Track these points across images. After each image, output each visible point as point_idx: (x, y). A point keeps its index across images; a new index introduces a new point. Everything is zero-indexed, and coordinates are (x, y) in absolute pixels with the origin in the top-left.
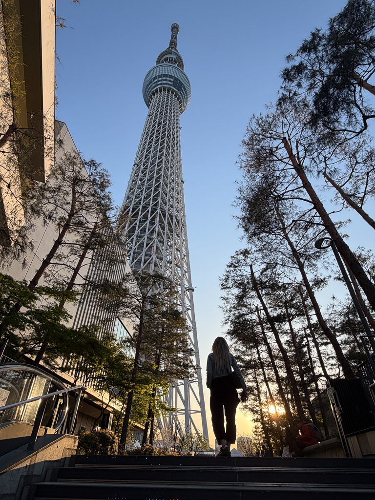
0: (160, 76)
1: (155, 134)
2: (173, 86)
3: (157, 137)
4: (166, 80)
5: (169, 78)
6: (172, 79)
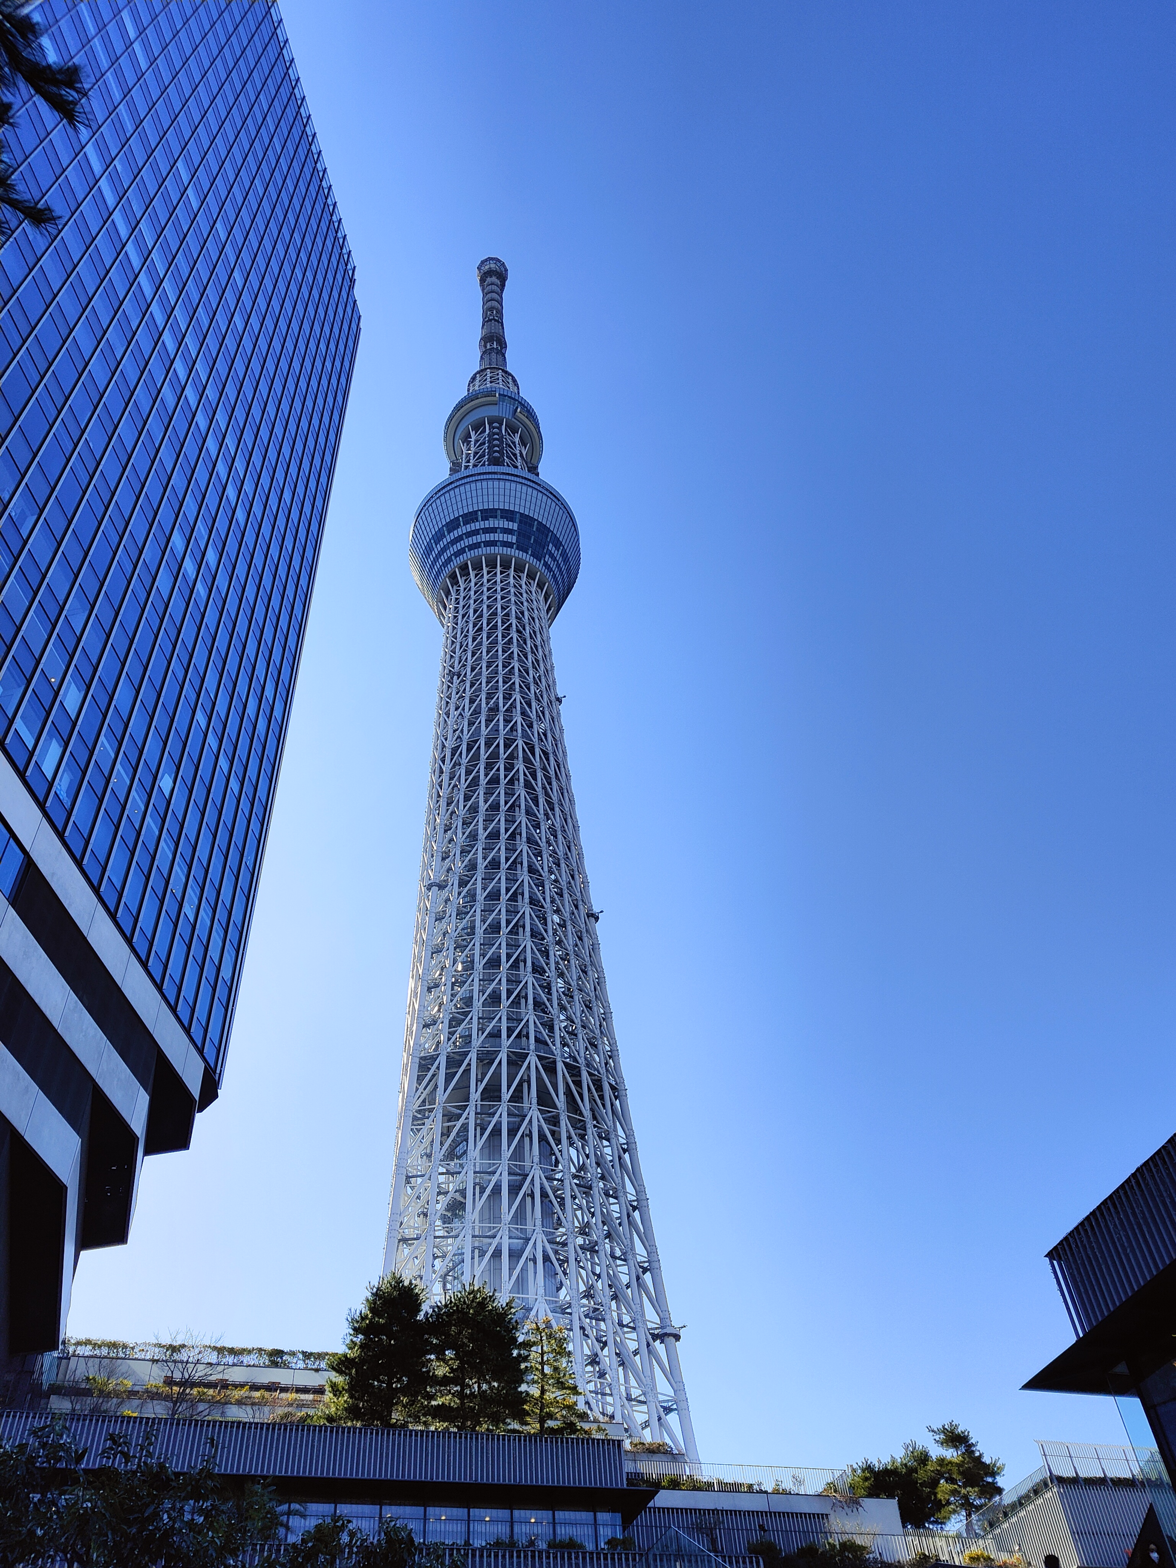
2: (519, 548)
4: (493, 530)
5: (501, 522)
6: (511, 523)
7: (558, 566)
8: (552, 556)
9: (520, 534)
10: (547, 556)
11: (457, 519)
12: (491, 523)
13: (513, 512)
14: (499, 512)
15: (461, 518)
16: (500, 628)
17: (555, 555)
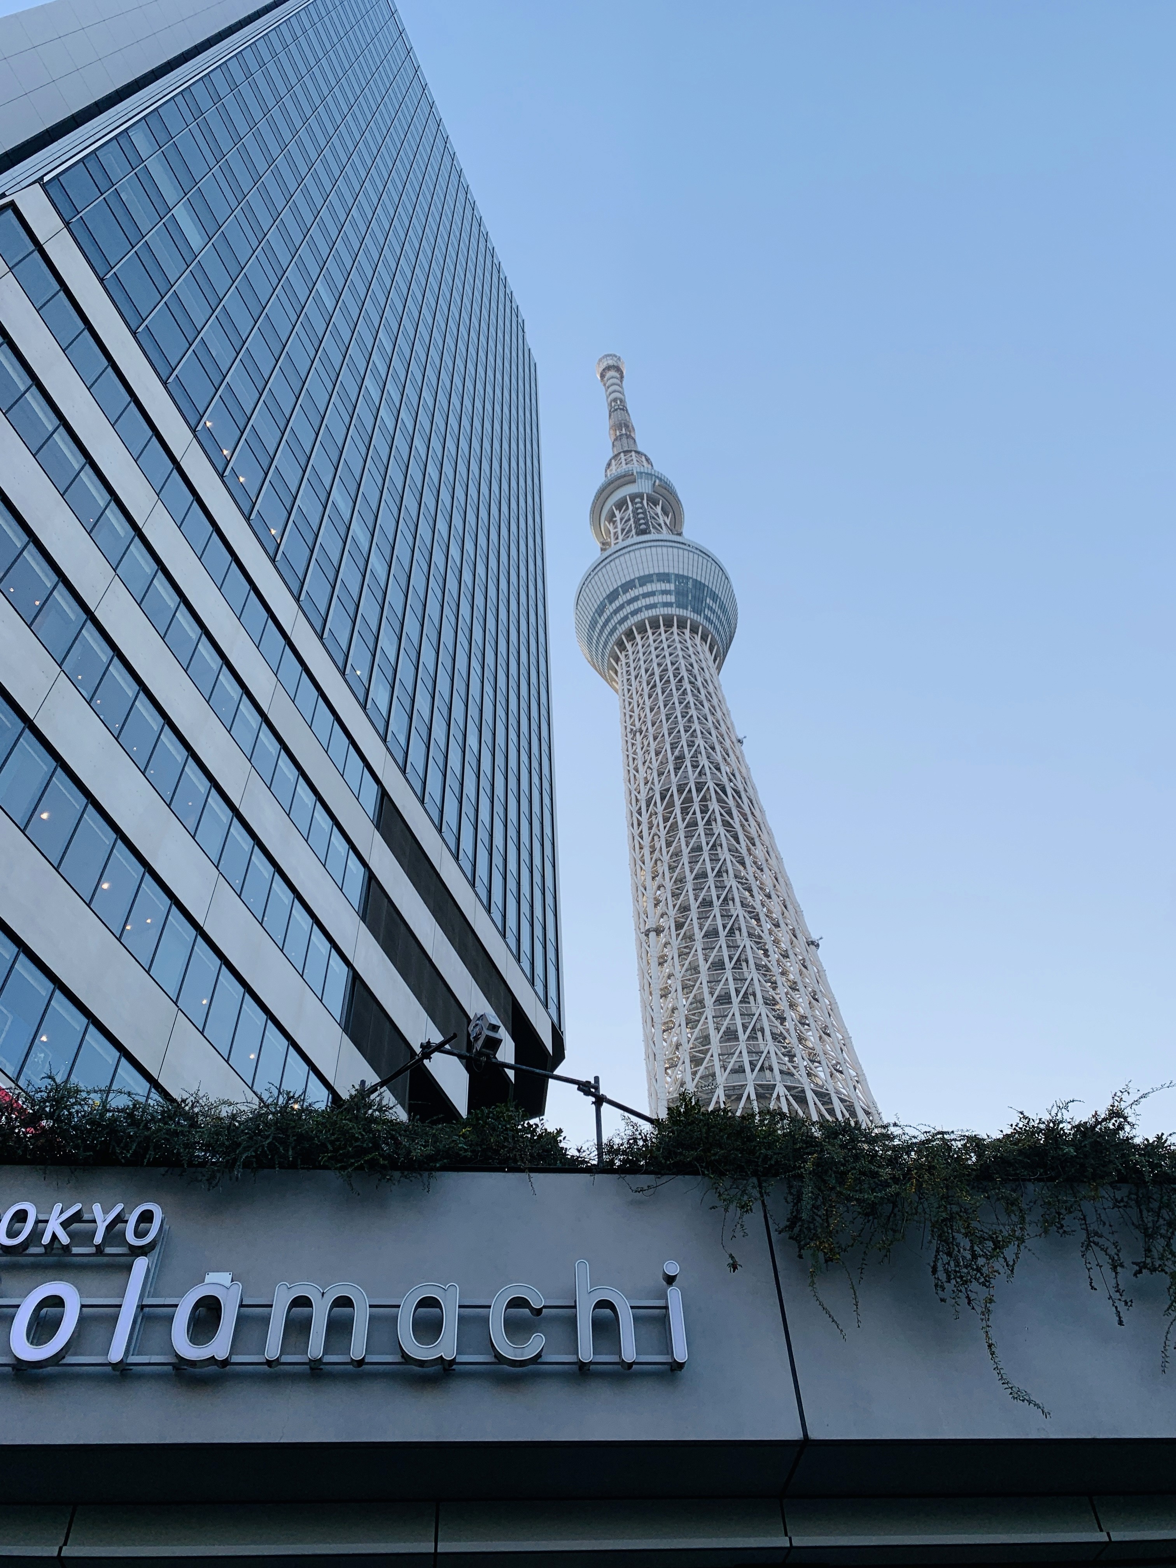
0: (628, 586)
1: (678, 803)
2: (678, 606)
3: (685, 811)
4: (652, 594)
5: (658, 585)
6: (668, 585)
7: (718, 618)
8: (711, 609)
9: (679, 593)
10: (706, 610)
11: (616, 590)
12: (648, 588)
13: (668, 575)
14: (655, 577)
15: (620, 589)
16: (673, 682)
17: (714, 607)
